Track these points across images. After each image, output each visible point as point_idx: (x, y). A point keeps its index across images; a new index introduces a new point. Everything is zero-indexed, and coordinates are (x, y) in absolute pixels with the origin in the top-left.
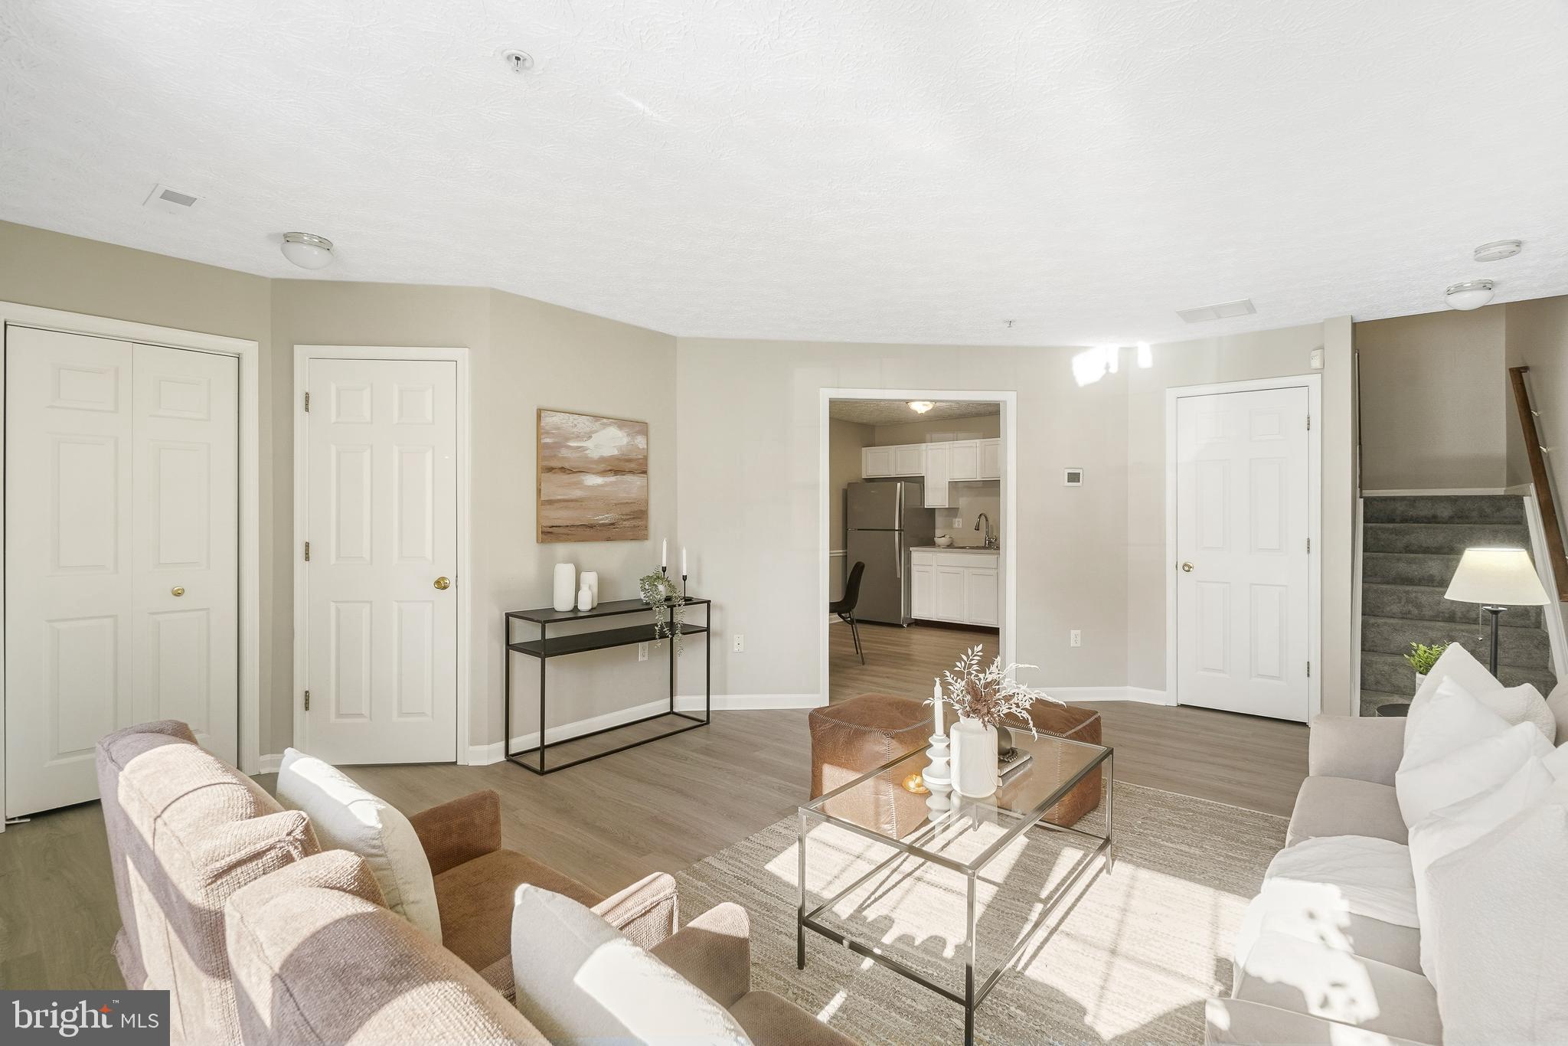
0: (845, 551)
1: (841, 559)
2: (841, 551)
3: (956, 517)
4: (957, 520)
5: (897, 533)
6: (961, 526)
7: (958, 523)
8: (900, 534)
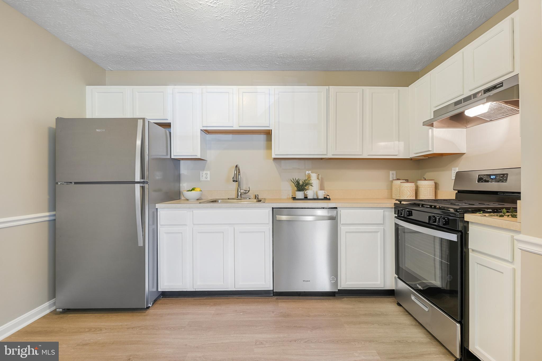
0: (53, 213)
1: (46, 225)
2: (47, 214)
3: (203, 170)
4: (205, 172)
5: (138, 187)
6: (209, 179)
7: (206, 175)
8: (143, 188)
